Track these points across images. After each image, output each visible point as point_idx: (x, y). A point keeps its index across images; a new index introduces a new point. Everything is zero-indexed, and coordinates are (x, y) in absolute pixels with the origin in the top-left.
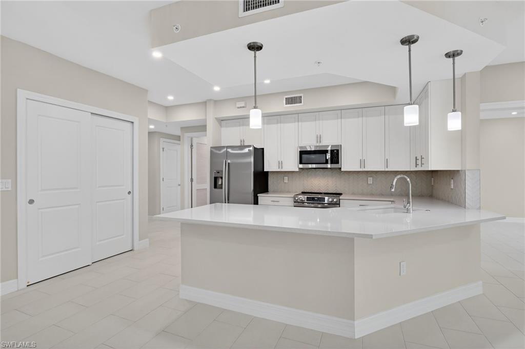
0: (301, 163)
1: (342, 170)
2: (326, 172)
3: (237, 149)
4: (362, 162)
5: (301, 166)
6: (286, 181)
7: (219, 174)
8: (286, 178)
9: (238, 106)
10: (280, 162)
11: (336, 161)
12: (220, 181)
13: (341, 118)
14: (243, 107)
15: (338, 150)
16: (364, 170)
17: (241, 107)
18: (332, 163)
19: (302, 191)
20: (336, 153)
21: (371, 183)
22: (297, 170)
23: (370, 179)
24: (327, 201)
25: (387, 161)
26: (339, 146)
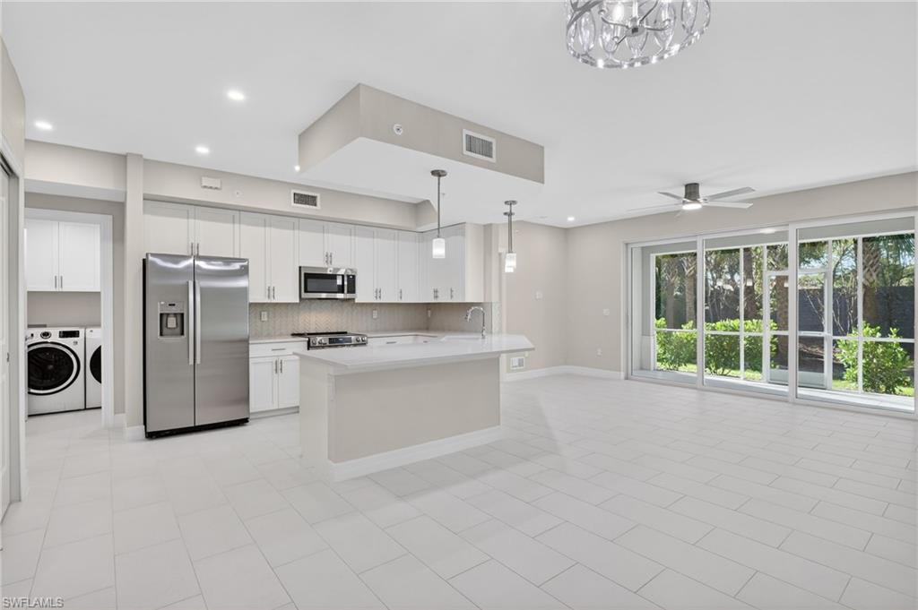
0: (306, 291)
2: (336, 304)
3: (220, 263)
4: (378, 293)
5: (305, 295)
6: (265, 318)
7: (173, 308)
8: (264, 314)
9: (205, 183)
10: (271, 288)
11: (352, 290)
12: (172, 322)
13: (355, 235)
14: (216, 188)
15: (354, 276)
16: (379, 301)
17: (211, 188)
18: (348, 292)
19: (292, 333)
20: (352, 279)
21: (376, 317)
22: (298, 302)
23: (375, 312)
24: (354, 341)
25: (400, 292)
26: (356, 270)
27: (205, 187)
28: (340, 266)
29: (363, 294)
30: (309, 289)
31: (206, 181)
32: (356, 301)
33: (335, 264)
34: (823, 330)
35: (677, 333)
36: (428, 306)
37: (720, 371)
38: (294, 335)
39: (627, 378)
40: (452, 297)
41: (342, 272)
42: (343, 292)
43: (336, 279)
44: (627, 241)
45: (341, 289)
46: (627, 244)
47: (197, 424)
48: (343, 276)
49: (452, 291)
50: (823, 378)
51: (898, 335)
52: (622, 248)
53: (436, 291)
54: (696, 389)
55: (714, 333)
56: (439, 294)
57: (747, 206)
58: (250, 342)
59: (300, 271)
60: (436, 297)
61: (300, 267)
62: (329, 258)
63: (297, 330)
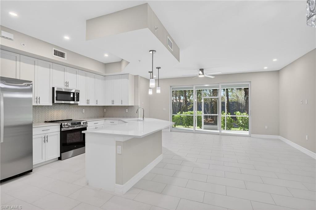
0: (56, 100)
5: (55, 102)
10: (38, 98)
13: (78, 74)
14: (10, 39)
15: (79, 93)
16: (88, 105)
17: (7, 38)
18: (77, 101)
19: (44, 121)
20: (78, 94)
21: (84, 112)
22: (52, 105)
23: (84, 110)
24: (82, 124)
25: (97, 101)
26: (79, 91)
27: (3, 37)
28: (73, 89)
29: (82, 102)
30: (58, 99)
31: (4, 34)
32: (79, 105)
33: (70, 87)
34: (217, 114)
35: (176, 115)
37: (190, 127)
38: (46, 122)
39: (171, 131)
40: (122, 103)
41: (73, 91)
42: (74, 100)
43: (70, 94)
45: (73, 99)
46: (171, 87)
48: (74, 93)
49: (122, 101)
50: (217, 127)
51: (230, 114)
54: (193, 133)
55: (187, 115)
57: (213, 77)
58: (33, 127)
61: (53, 88)
62: (67, 84)
63: (47, 119)
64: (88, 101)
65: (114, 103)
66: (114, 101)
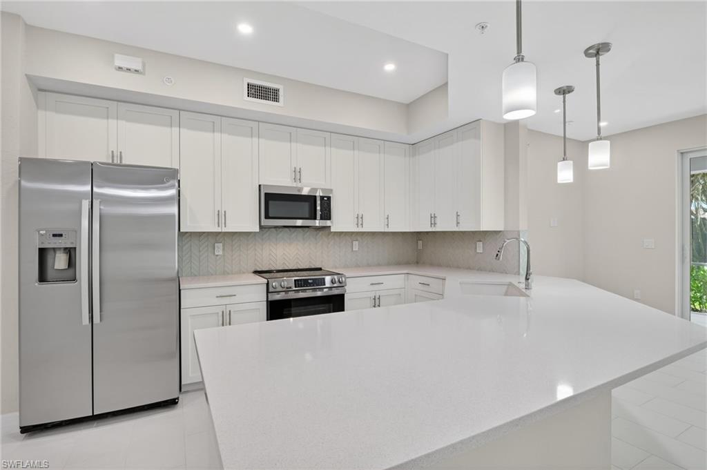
0: (267, 217)
1: (332, 230)
5: (267, 223)
7: (60, 240)
8: (219, 247)
9: (118, 63)
11: (327, 215)
12: (60, 262)
14: (137, 71)
15: (329, 198)
16: (360, 230)
17: (129, 70)
18: (322, 219)
19: (253, 270)
20: (326, 201)
21: (357, 249)
22: (258, 231)
23: (356, 243)
24: (328, 284)
25: (388, 218)
26: (331, 191)
27: (119, 68)
29: (341, 221)
30: (270, 215)
31: (120, 61)
32: (333, 230)
36: (418, 235)
38: (256, 272)
40: (458, 223)
42: (315, 218)
44: (684, 148)
45: (312, 215)
46: (682, 153)
47: (95, 414)
49: (458, 216)
52: (676, 157)
53: (433, 217)
56: (438, 221)
59: (260, 190)
60: (433, 224)
61: (260, 186)
62: (297, 174)
63: (260, 266)
64: (360, 219)
65: (435, 224)
66: (435, 217)
